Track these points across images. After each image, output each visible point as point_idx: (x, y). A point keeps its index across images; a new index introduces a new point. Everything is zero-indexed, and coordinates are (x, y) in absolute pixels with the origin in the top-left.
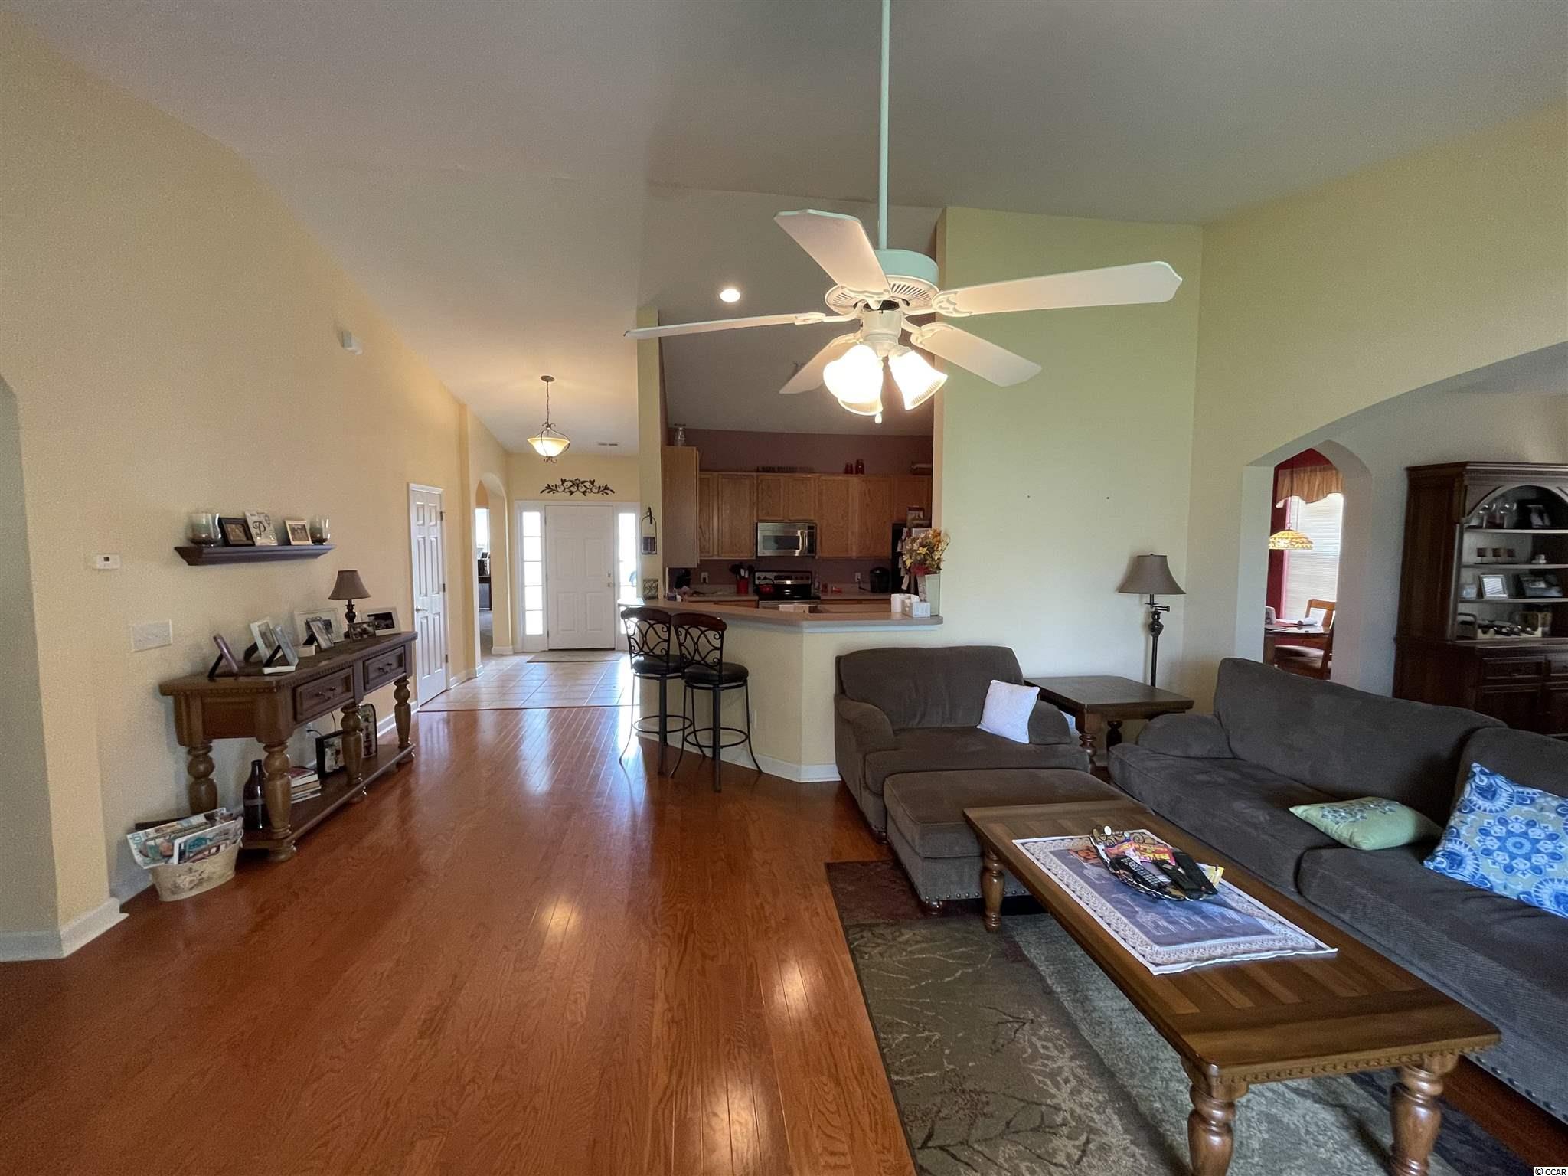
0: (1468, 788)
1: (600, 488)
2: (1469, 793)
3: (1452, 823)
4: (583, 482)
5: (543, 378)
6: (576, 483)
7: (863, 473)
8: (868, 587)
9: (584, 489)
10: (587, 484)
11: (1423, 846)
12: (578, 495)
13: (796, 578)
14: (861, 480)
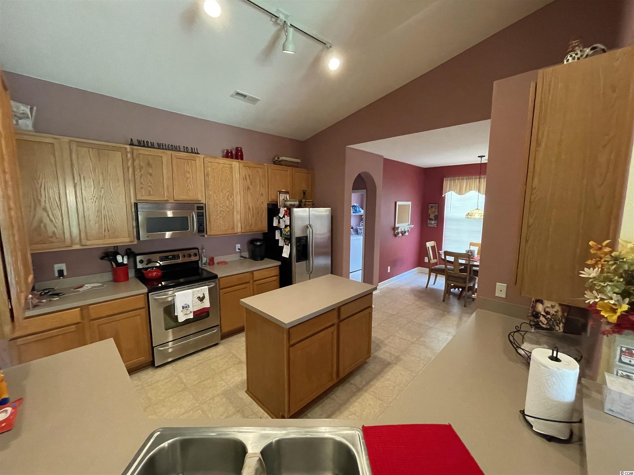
13: (184, 256)
14: (241, 165)
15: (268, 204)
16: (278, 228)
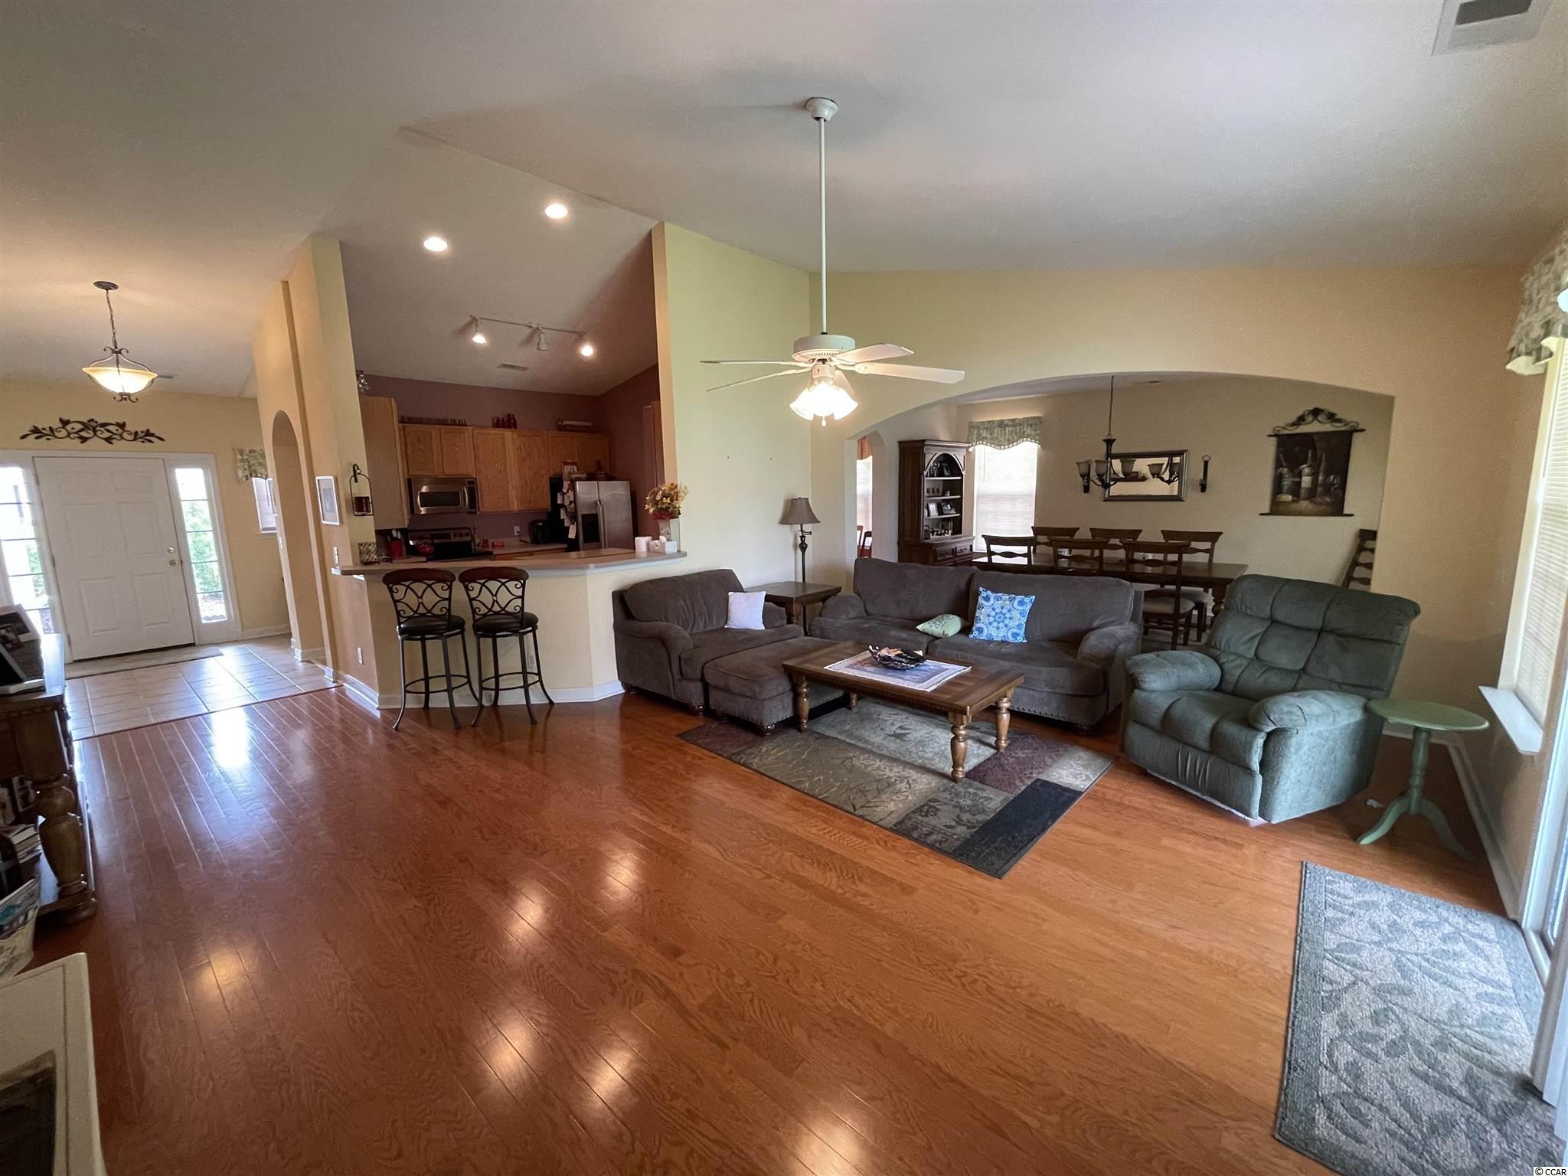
0: (980, 599)
1: (136, 433)
2: (981, 600)
3: (977, 615)
4: (104, 425)
5: (99, 284)
6: (91, 426)
7: (515, 427)
8: (527, 539)
9: (108, 435)
10: (113, 428)
11: (966, 630)
12: (96, 443)
13: (455, 536)
14: (515, 435)
15: (551, 478)
16: (562, 506)
